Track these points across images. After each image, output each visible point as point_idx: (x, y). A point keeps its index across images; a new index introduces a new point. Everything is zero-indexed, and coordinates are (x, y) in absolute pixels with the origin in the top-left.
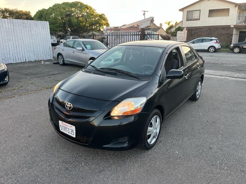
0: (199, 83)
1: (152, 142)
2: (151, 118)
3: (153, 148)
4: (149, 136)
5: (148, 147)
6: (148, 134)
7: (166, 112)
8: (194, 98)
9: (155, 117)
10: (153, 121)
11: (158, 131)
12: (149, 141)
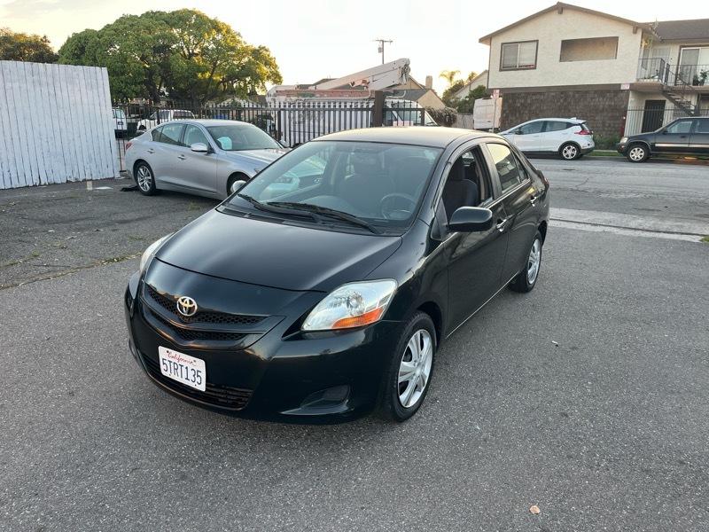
0: (536, 245)
1: (413, 402)
2: (409, 337)
3: (414, 418)
4: (404, 385)
5: (401, 416)
6: (401, 379)
7: (447, 319)
8: (520, 286)
9: (418, 333)
10: (413, 345)
11: (427, 372)
12: (403, 397)
